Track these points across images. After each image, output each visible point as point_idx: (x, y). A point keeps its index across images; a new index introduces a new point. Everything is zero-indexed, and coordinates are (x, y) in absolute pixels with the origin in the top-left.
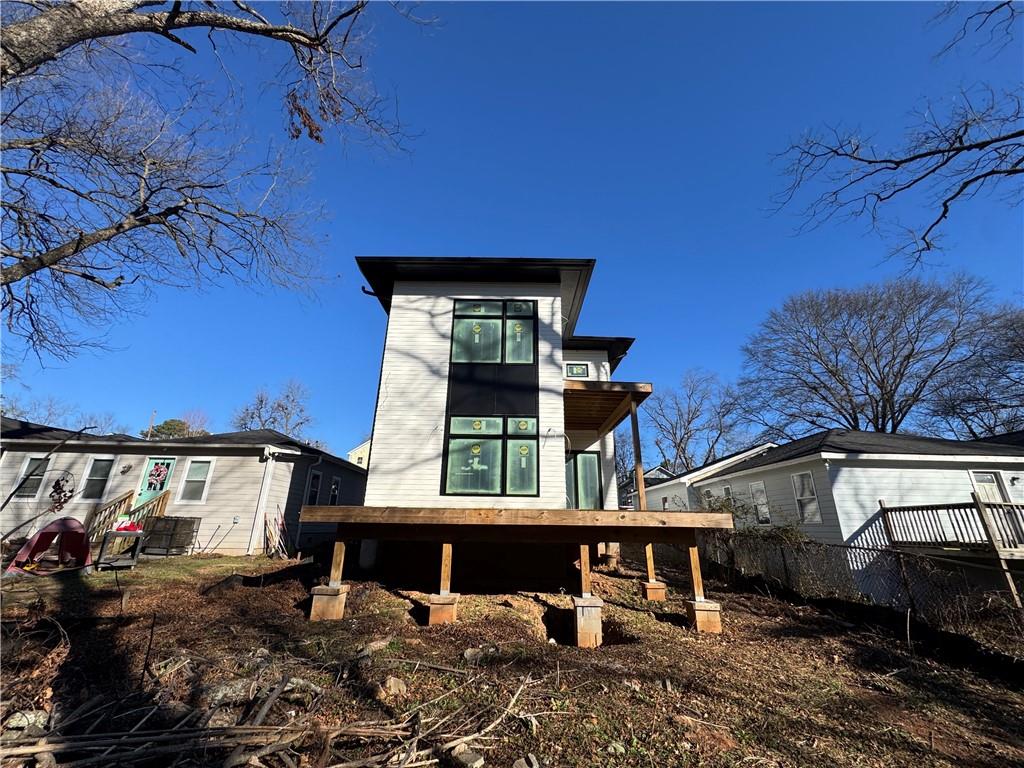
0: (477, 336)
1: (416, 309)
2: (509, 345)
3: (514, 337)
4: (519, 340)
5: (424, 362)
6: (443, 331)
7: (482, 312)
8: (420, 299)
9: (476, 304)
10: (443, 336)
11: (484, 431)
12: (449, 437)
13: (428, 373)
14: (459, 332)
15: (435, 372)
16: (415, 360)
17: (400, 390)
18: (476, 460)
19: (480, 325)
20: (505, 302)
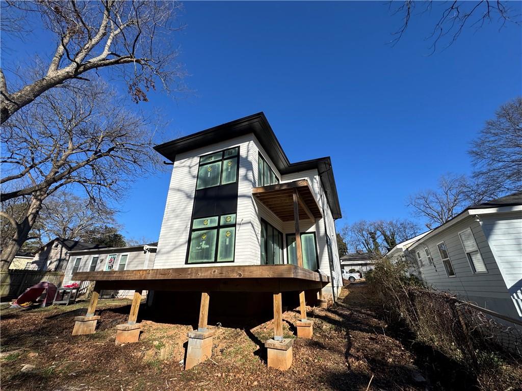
0: (209, 173)
1: (184, 166)
2: (224, 174)
3: (227, 169)
4: (229, 170)
5: (184, 192)
6: (194, 175)
7: (213, 159)
8: (186, 161)
9: (210, 156)
10: (194, 177)
11: (209, 225)
12: (192, 230)
13: (186, 198)
14: (201, 173)
15: (189, 197)
16: (180, 192)
17: (173, 209)
18: (204, 242)
19: (211, 167)
20: (223, 151)
